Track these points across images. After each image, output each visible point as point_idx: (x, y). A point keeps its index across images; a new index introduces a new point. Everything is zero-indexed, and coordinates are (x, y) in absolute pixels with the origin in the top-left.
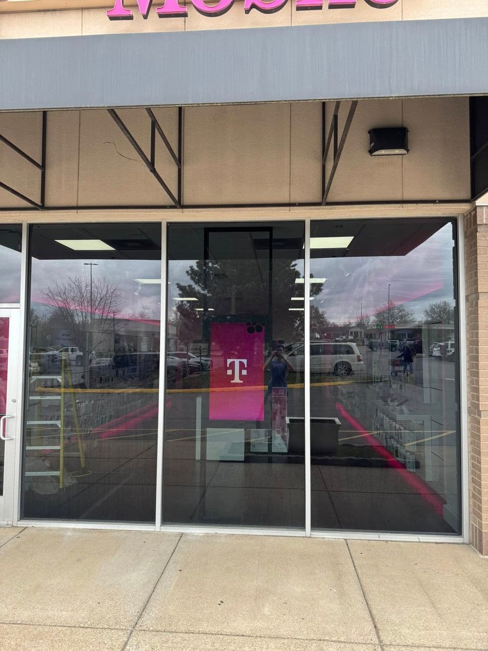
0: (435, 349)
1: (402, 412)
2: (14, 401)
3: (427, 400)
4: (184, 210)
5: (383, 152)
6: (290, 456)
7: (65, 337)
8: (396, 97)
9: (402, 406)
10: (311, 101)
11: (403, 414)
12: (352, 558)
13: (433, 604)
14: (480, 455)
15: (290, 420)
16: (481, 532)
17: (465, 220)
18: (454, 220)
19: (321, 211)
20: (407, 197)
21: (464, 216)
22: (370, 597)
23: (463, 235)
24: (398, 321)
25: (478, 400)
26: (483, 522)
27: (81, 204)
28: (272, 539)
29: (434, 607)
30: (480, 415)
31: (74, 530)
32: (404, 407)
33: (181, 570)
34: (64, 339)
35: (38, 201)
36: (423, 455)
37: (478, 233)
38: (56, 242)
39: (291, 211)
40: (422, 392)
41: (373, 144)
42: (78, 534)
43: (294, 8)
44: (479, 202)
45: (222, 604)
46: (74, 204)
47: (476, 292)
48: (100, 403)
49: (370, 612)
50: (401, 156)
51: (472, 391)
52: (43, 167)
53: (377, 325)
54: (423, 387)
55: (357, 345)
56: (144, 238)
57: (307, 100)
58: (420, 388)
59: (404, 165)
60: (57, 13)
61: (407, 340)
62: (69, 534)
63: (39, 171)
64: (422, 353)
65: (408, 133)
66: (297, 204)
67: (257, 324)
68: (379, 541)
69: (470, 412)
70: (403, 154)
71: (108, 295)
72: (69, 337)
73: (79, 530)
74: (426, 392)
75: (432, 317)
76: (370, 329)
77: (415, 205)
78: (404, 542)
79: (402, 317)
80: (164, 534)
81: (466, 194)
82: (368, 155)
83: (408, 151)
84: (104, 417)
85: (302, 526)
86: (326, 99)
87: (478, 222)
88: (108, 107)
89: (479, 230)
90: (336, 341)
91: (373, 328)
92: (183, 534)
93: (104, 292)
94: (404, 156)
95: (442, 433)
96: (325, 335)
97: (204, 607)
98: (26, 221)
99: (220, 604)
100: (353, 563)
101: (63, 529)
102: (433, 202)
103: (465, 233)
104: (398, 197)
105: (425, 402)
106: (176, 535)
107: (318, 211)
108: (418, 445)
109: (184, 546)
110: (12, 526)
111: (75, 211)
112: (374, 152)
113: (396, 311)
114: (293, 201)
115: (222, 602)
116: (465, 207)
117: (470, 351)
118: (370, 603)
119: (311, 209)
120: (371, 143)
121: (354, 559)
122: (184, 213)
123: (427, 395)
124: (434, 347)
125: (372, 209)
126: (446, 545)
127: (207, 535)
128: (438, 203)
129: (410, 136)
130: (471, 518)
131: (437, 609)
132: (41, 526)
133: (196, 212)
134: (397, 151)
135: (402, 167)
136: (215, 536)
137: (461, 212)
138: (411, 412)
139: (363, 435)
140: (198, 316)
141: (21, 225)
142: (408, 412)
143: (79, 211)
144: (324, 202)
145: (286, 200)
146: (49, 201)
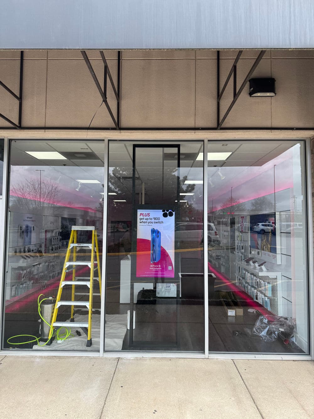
1: (262, 270)
3: (279, 262)
4: (121, 131)
5: (259, 94)
7: (29, 219)
8: (294, 48)
9: (262, 266)
10: (233, 50)
11: (263, 272)
12: (239, 373)
13: (303, 408)
15: (182, 275)
17: (312, 142)
19: (216, 133)
20: (275, 125)
22: (258, 403)
23: (310, 152)
27: (47, 125)
29: (304, 409)
31: (41, 357)
33: (122, 387)
34: (28, 221)
35: (16, 122)
36: (276, 299)
38: (26, 153)
39: (196, 133)
40: (275, 257)
41: (252, 89)
42: (44, 360)
45: (156, 412)
46: (42, 125)
48: (51, 264)
49: (261, 415)
50: (270, 97)
52: (20, 99)
54: (276, 253)
55: (214, 225)
56: (89, 151)
57: (230, 49)
58: (274, 254)
59: (272, 104)
62: (38, 360)
63: (17, 102)
65: (276, 82)
66: (200, 128)
67: (170, 211)
68: (255, 360)
70: (271, 96)
71: (53, 191)
72: (31, 219)
73: (45, 357)
74: (279, 257)
77: (280, 131)
78: (271, 360)
80: (106, 358)
81: (313, 123)
82: (248, 97)
83: (275, 94)
84: (54, 274)
85: (202, 350)
86: (244, 49)
88: (82, 49)
92: (119, 358)
93: (50, 189)
94: (272, 97)
96: (193, 218)
97: (143, 416)
98: (7, 137)
99: (154, 413)
100: (241, 377)
101: (32, 357)
102: (292, 129)
103: (311, 150)
104: (269, 125)
106: (115, 359)
107: (214, 133)
109: (122, 367)
112: (252, 95)
114: (197, 126)
115: (156, 411)
116: (312, 133)
118: (259, 408)
119: (210, 132)
120: (250, 88)
121: (241, 374)
122: (121, 134)
123: (279, 259)
125: (251, 133)
126: (300, 362)
127: (137, 359)
128: (295, 130)
129: (277, 84)
131: (306, 411)
132: (17, 355)
133: (130, 133)
134: (268, 94)
135: (271, 105)
136: (142, 359)
137: (309, 136)
141: (4, 139)
142: (266, 270)
143: (46, 130)
144: (219, 128)
145: (192, 125)
146: (25, 123)
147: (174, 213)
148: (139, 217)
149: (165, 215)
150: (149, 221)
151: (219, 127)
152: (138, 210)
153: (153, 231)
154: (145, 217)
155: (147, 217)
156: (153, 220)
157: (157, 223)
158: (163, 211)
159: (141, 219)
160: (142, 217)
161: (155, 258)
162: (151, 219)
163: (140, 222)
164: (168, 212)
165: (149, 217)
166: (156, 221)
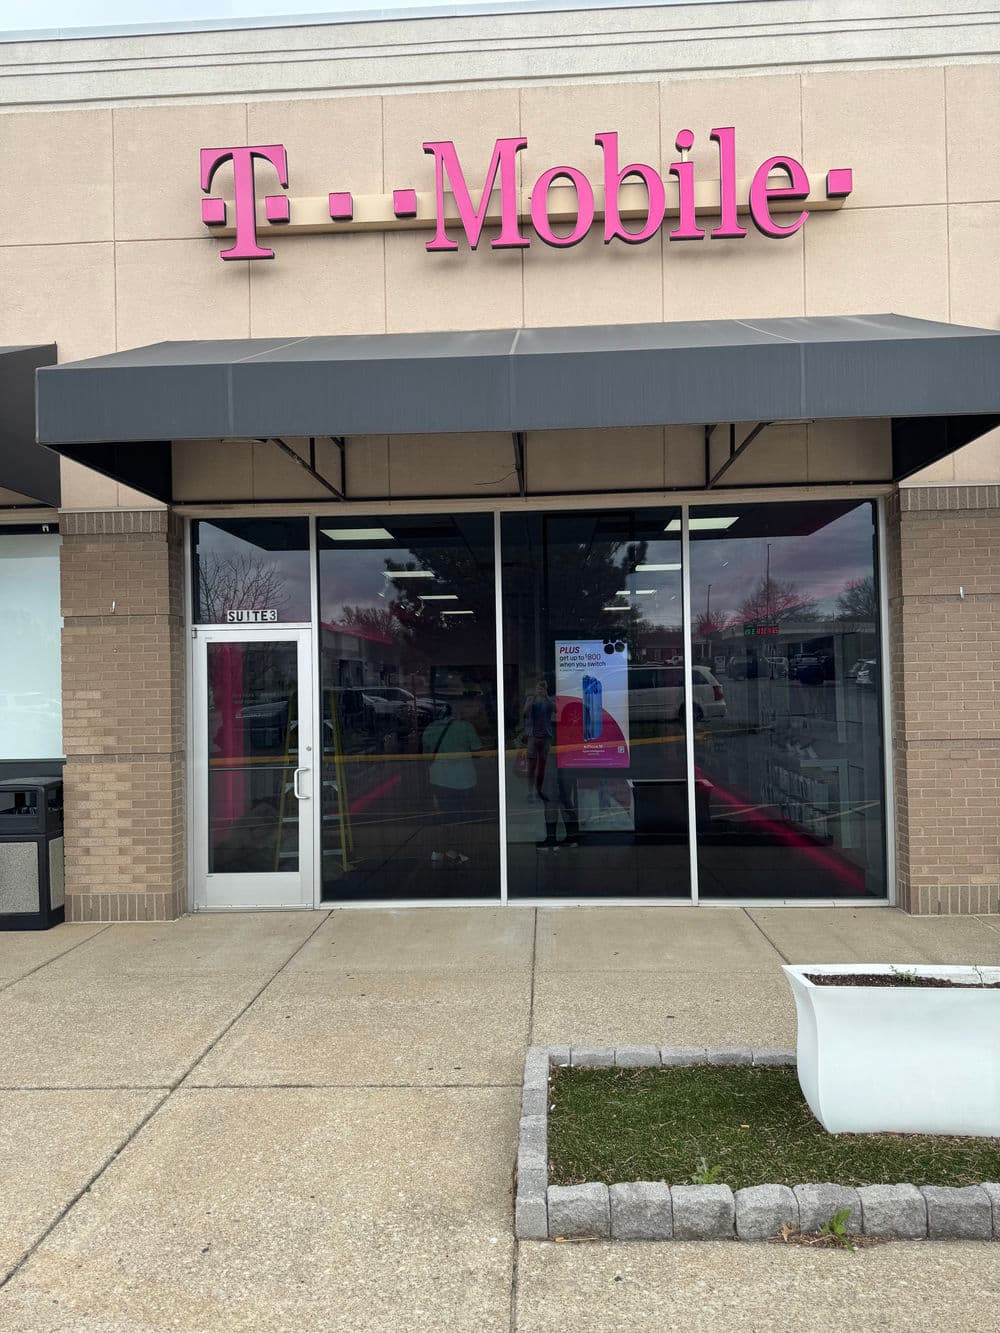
0: (860, 673)
1: (807, 757)
2: (309, 749)
3: (842, 738)
4: (528, 498)
6: (638, 834)
9: (807, 749)
11: (809, 759)
14: (907, 795)
15: (634, 783)
16: (909, 888)
17: (887, 504)
18: (874, 503)
19: (704, 496)
20: (813, 478)
21: (886, 499)
23: (884, 520)
24: (784, 616)
25: (904, 729)
26: (912, 875)
27: (394, 493)
28: (651, 910)
30: (906, 747)
32: (810, 751)
33: (555, 934)
35: (338, 488)
37: (902, 523)
39: (666, 497)
43: (666, 239)
44: (903, 484)
46: (385, 493)
47: (901, 596)
49: (783, 956)
51: (897, 718)
52: (342, 443)
53: (746, 627)
59: (809, 438)
60: (351, 235)
61: (803, 656)
64: (833, 679)
66: (674, 489)
67: (617, 641)
68: (783, 907)
69: (895, 745)
74: (841, 727)
75: (854, 610)
76: (730, 639)
77: (824, 486)
78: (814, 908)
79: (792, 610)
80: (514, 909)
81: (886, 472)
85: (687, 894)
87: (902, 509)
89: (903, 517)
90: (666, 664)
91: (737, 634)
92: (537, 908)
95: (864, 804)
98: (315, 514)
100: (756, 925)
102: (846, 483)
103: (887, 519)
104: (802, 479)
105: (840, 740)
107: (701, 496)
108: (829, 820)
109: (544, 920)
110: (314, 910)
111: (387, 502)
113: (781, 600)
114: (668, 485)
116: (886, 489)
117: (893, 669)
118: (781, 950)
119: (692, 494)
122: (528, 502)
123: (842, 732)
124: (859, 669)
125: (769, 493)
126: (867, 909)
127: (568, 908)
128: (852, 484)
130: (898, 875)
132: (351, 907)
136: (578, 908)
137: (882, 493)
138: (820, 757)
139: (740, 812)
140: (446, 625)
141: (307, 518)
142: (816, 756)
143: (392, 502)
144: (710, 487)
145: (659, 483)
146: (352, 491)
147: (626, 645)
148: (558, 655)
149: (609, 650)
150: (578, 661)
151: (709, 484)
152: (556, 642)
153: (587, 681)
154: (570, 655)
155: (574, 655)
156: (586, 661)
157: (593, 664)
158: (604, 643)
159: (563, 659)
160: (563, 654)
161: (593, 731)
162: (581, 658)
163: (562, 665)
164: (614, 645)
165: (577, 655)
166: (592, 661)
